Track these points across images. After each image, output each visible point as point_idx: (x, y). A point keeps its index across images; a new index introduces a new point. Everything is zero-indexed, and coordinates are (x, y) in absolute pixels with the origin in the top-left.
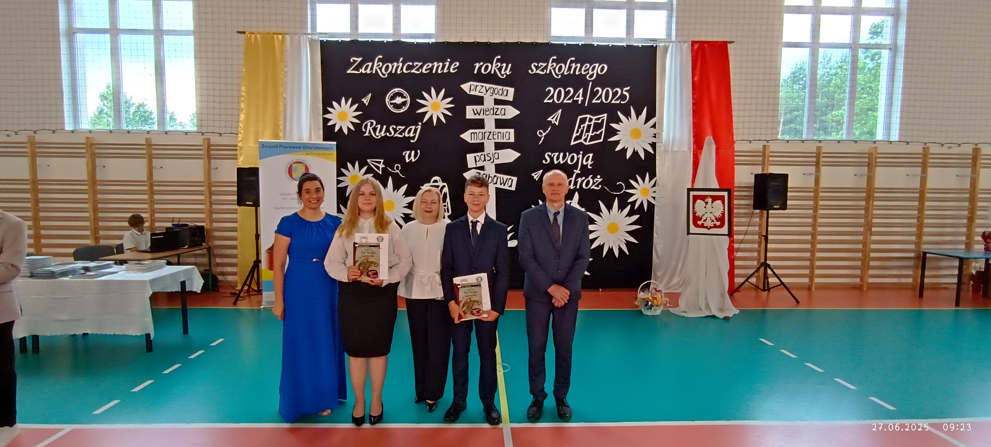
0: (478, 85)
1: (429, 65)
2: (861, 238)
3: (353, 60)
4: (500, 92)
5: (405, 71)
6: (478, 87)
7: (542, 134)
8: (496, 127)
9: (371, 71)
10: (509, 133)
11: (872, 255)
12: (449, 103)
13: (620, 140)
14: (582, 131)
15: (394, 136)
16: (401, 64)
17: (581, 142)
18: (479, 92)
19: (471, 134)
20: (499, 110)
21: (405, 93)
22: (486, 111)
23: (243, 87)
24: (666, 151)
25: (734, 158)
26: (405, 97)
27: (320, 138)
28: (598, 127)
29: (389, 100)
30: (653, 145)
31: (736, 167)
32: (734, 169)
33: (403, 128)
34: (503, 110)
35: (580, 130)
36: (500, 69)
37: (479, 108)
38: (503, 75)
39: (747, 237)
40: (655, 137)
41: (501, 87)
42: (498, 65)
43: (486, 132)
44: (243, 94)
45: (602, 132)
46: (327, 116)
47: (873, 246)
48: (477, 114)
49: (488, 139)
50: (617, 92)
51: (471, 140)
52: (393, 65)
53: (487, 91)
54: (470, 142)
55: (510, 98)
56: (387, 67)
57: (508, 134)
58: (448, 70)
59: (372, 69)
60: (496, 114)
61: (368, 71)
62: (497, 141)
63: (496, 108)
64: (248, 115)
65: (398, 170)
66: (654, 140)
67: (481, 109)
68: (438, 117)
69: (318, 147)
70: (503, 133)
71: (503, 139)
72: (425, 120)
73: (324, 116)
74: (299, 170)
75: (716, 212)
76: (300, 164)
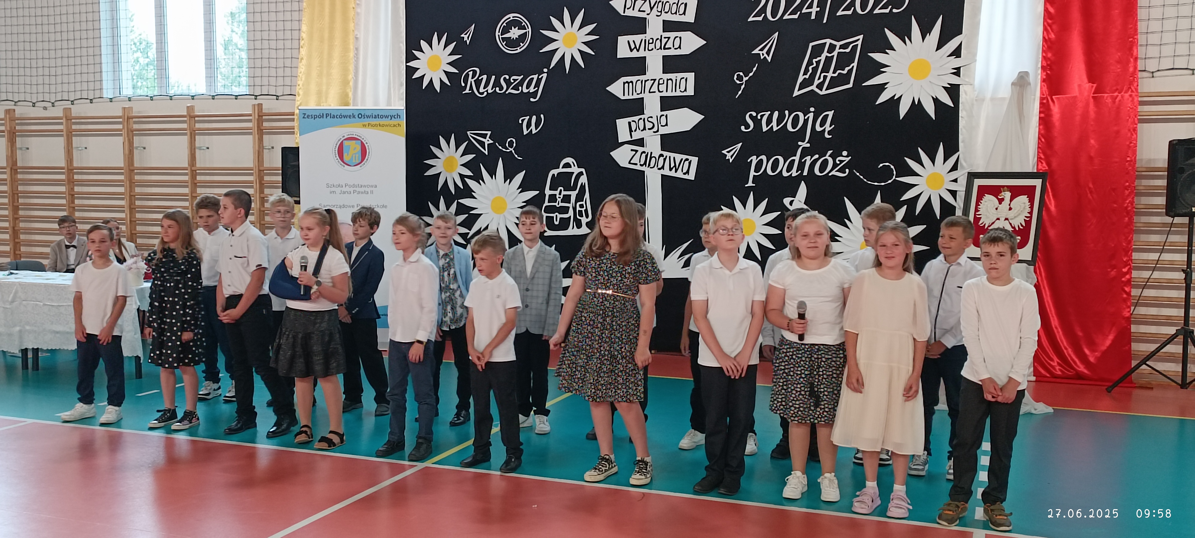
4: (674, 8)
6: (637, 3)
7: (743, 79)
8: (664, 72)
10: (686, 80)
12: (589, 34)
13: (887, 83)
15: (507, 93)
17: (813, 91)
18: (639, 11)
19: (624, 83)
20: (671, 40)
21: (525, 22)
22: (649, 43)
23: (304, 25)
26: (524, 28)
27: (401, 100)
28: (844, 60)
29: (500, 34)
30: (955, 91)
32: (1136, 130)
33: (520, 78)
34: (678, 40)
35: (810, 68)
37: (637, 38)
40: (957, 74)
43: (648, 80)
45: (851, 70)
46: (412, 64)
48: (635, 49)
49: (650, 92)
51: (624, 95)
53: (652, 9)
54: (622, 98)
55: (690, 17)
57: (683, 81)
60: (665, 49)
62: (664, 94)
63: (665, 38)
64: (309, 66)
65: (511, 148)
66: (955, 80)
67: (642, 40)
68: (572, 58)
69: (378, 115)
70: (676, 80)
71: (676, 91)
72: (553, 64)
73: (407, 64)
74: (352, 150)
75: (1015, 217)
76: (354, 142)
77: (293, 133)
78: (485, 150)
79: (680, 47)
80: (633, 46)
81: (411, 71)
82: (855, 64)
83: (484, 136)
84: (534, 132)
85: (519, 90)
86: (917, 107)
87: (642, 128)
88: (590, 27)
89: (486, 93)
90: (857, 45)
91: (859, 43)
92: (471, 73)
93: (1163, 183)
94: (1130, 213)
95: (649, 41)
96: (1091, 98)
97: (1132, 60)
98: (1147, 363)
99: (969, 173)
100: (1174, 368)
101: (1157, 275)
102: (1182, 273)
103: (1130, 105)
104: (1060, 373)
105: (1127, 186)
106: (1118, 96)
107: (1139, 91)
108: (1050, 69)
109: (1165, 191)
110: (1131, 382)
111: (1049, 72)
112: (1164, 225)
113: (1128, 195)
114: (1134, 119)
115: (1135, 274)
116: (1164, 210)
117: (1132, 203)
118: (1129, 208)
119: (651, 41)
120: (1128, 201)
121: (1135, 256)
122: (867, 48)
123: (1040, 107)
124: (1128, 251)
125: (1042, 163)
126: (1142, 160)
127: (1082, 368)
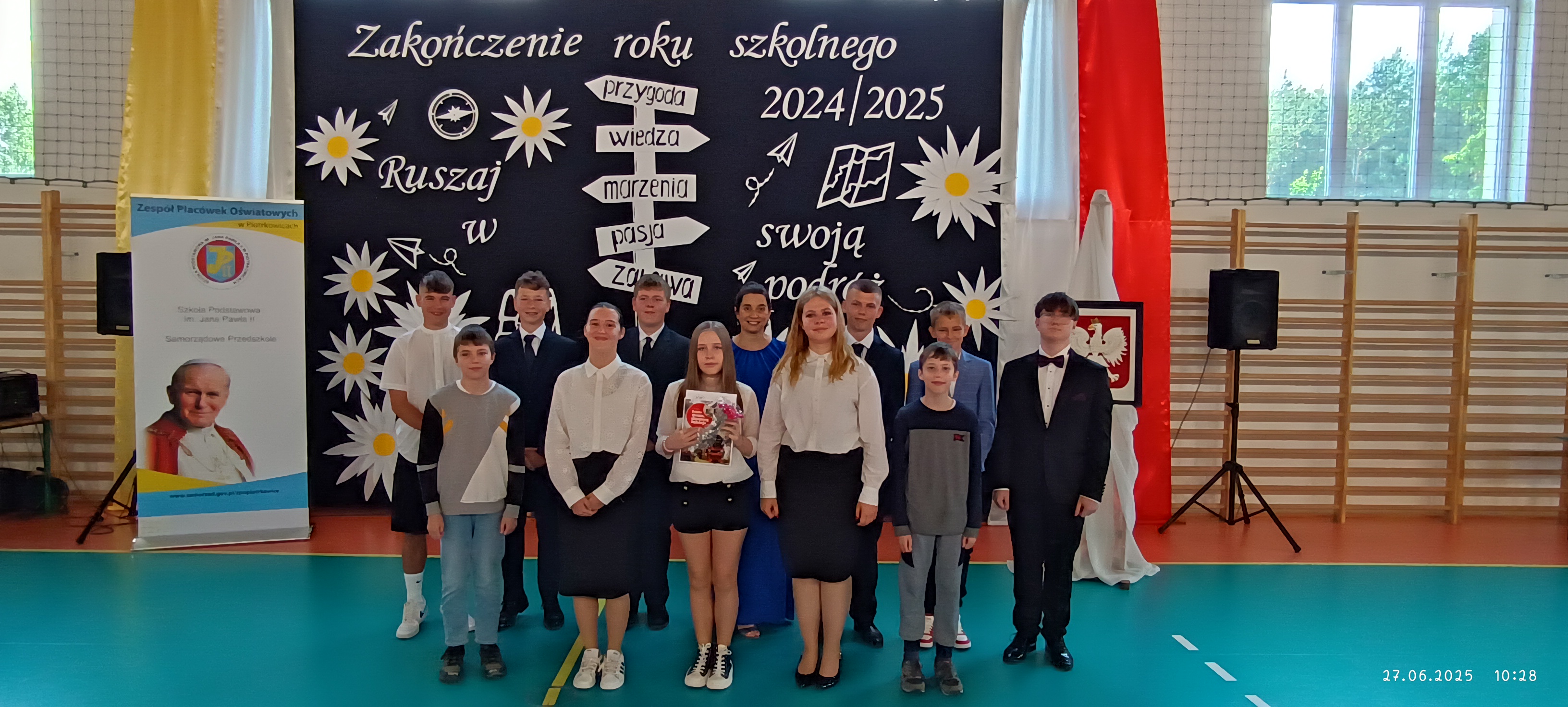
0: (622, 83)
1: (519, 41)
2: (1446, 409)
3: (361, 29)
4: (669, 97)
5: (468, 53)
6: (621, 86)
7: (756, 186)
8: (659, 171)
9: (399, 53)
10: (686, 183)
11: (1470, 446)
12: (560, 120)
13: (923, 198)
14: (842, 178)
15: (445, 189)
16: (461, 39)
17: (839, 202)
18: (624, 96)
19: (606, 184)
20: (666, 134)
21: (470, 100)
22: (637, 136)
23: (130, 85)
24: (1022, 221)
25: (1170, 237)
26: (468, 108)
27: (290, 193)
28: (875, 169)
29: (434, 114)
30: (994, 209)
31: (1172, 255)
32: (1169, 258)
33: (463, 171)
34: (674, 134)
35: (837, 176)
36: (668, 49)
37: (622, 130)
38: (674, 61)
39: (1195, 407)
40: (998, 191)
41: (671, 87)
42: (664, 40)
43: (638, 181)
44: (129, 98)
45: (882, 182)
46: (305, 147)
47: (1472, 428)
48: (619, 143)
49: (640, 195)
50: (917, 95)
51: (606, 198)
52: (444, 40)
53: (640, 95)
54: (604, 201)
55: (689, 109)
56: (433, 45)
57: (682, 184)
58: (559, 51)
59: (400, 48)
60: (658, 144)
61: (393, 54)
62: (659, 199)
63: (658, 131)
64: (138, 142)
65: (451, 260)
66: (996, 198)
67: (628, 132)
68: (536, 149)
69: (253, 210)
70: (673, 182)
71: (673, 195)
72: (509, 156)
73: (298, 147)
74: (221, 260)
75: (1110, 352)
76: (224, 247)
78: (413, 262)
79: (677, 143)
80: (616, 139)
81: (302, 156)
82: (887, 175)
83: (412, 245)
84: (483, 240)
85: (461, 186)
86: (955, 226)
87: (630, 239)
88: (562, 112)
89: (414, 190)
90: (889, 153)
91: (891, 151)
92: (392, 163)
95: (637, 133)
106: (1152, 223)
107: (1171, 219)
122: (899, 157)
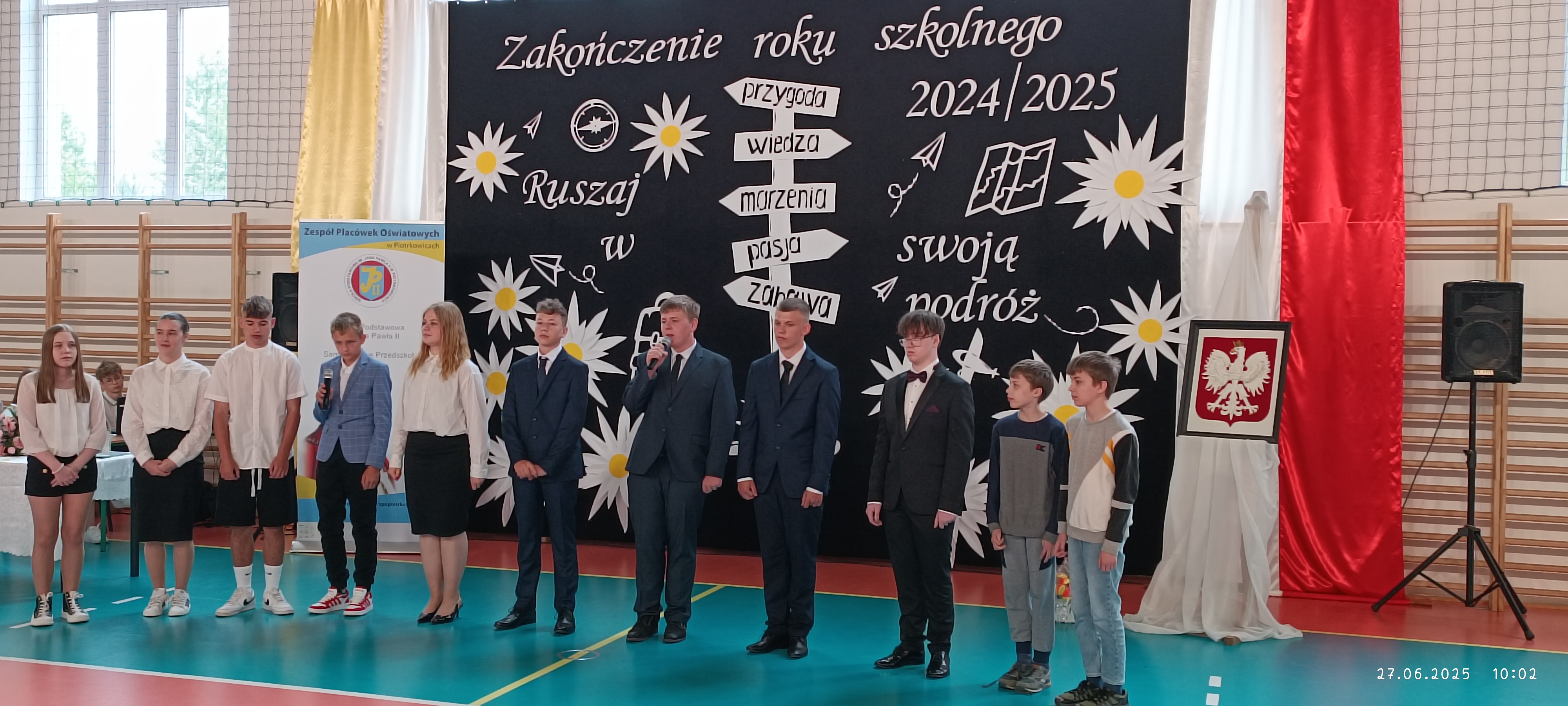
0: (762, 85)
1: (659, 45)
3: (509, 41)
4: (809, 98)
5: (610, 60)
6: (760, 89)
7: (899, 193)
8: (797, 180)
9: (544, 64)
10: (825, 192)
12: (698, 128)
13: (1088, 201)
15: (585, 204)
16: (603, 46)
17: (990, 209)
18: (764, 100)
20: (805, 141)
21: (610, 110)
22: (776, 143)
23: (307, 107)
24: (1206, 227)
25: (1404, 241)
26: (609, 118)
27: (439, 212)
28: (1032, 170)
29: (576, 126)
30: (1174, 213)
32: (1403, 268)
33: (603, 185)
34: (814, 139)
35: (988, 180)
36: (810, 46)
37: (761, 136)
38: (815, 59)
40: (1177, 191)
41: (811, 87)
42: (805, 37)
43: (775, 191)
45: (1040, 185)
48: (758, 151)
49: (777, 207)
50: (1085, 82)
51: (742, 210)
52: (586, 47)
53: (780, 98)
54: (741, 214)
55: (830, 110)
56: (576, 53)
57: (821, 193)
58: (699, 54)
59: (545, 59)
60: (797, 150)
61: (538, 65)
62: (796, 210)
63: (797, 136)
64: (313, 163)
65: (590, 278)
66: (1174, 199)
67: (766, 139)
68: (674, 160)
69: (409, 232)
70: (812, 192)
71: (811, 206)
72: (647, 168)
73: (449, 163)
74: (372, 279)
75: (1251, 380)
76: (374, 267)
77: (288, 253)
78: (553, 279)
79: (816, 149)
80: (754, 146)
81: (453, 173)
82: (1045, 177)
83: (553, 261)
84: (621, 257)
85: (600, 201)
86: (1125, 234)
87: (766, 254)
88: (699, 120)
89: (555, 205)
90: (1048, 151)
91: (1051, 149)
92: (536, 178)
93: (1437, 337)
94: (1397, 375)
95: (776, 140)
96: (1346, 225)
97: (1396, 179)
98: (1423, 572)
99: (1192, 321)
100: (1458, 579)
101: (1433, 457)
102: (1464, 454)
103: (1394, 237)
104: (1313, 586)
105: (1394, 341)
106: (1379, 224)
107: (1406, 218)
108: (1295, 188)
109: (1440, 348)
110: (1404, 597)
111: (1293, 192)
112: (1440, 391)
113: (1396, 352)
114: (1400, 255)
115: (1406, 455)
116: (1440, 373)
117: (1400, 362)
118: (1397, 370)
119: (778, 140)
120: (1394, 361)
121: (1406, 431)
122: (1061, 155)
123: (1283, 237)
124: (1396, 425)
125: (1286, 309)
126: (1411, 307)
127: (1341, 579)
